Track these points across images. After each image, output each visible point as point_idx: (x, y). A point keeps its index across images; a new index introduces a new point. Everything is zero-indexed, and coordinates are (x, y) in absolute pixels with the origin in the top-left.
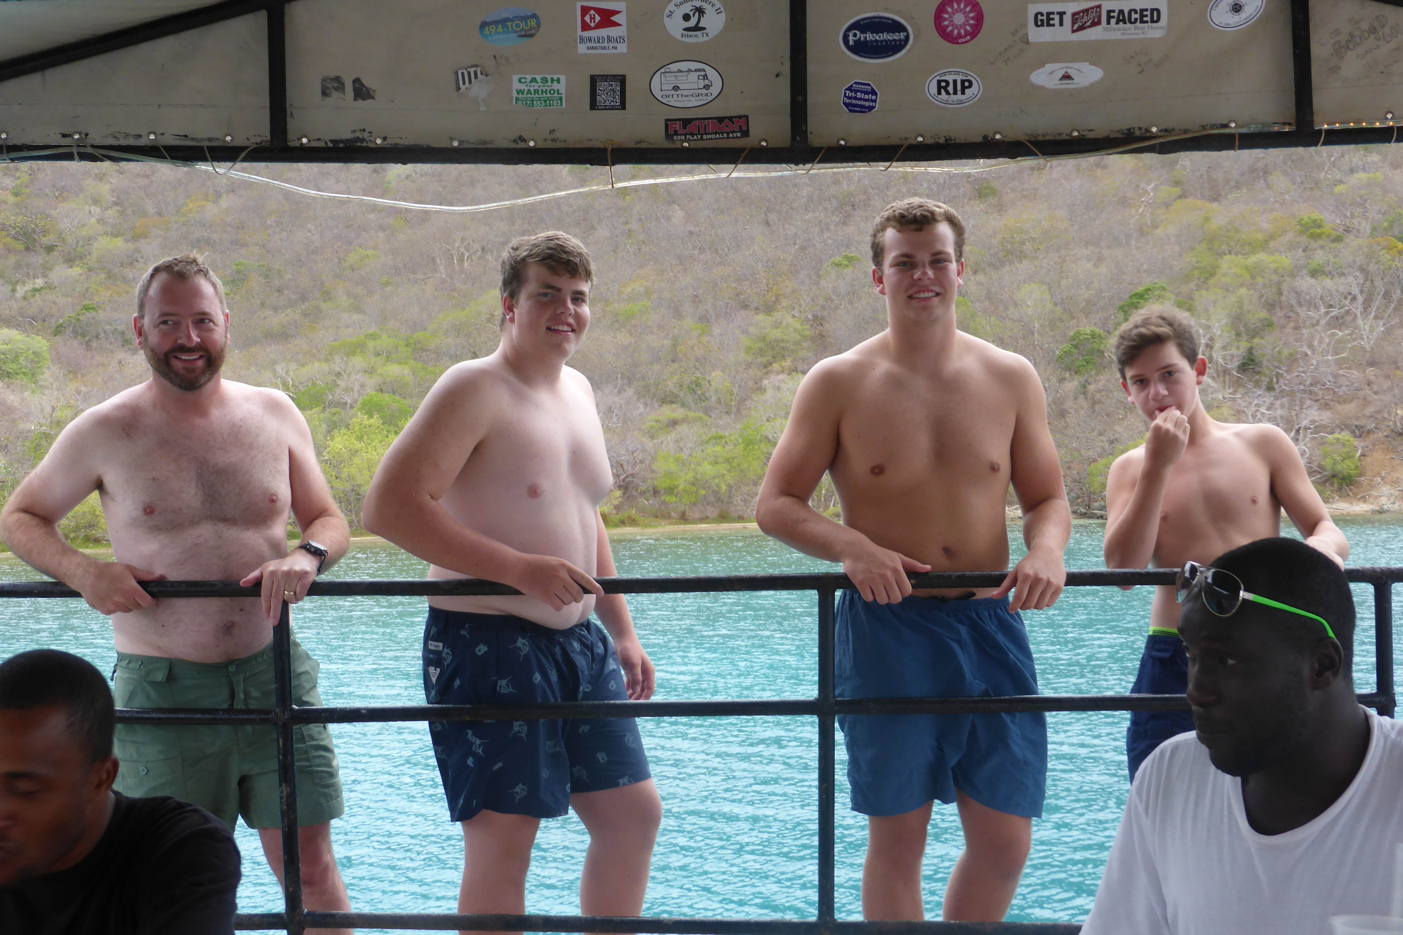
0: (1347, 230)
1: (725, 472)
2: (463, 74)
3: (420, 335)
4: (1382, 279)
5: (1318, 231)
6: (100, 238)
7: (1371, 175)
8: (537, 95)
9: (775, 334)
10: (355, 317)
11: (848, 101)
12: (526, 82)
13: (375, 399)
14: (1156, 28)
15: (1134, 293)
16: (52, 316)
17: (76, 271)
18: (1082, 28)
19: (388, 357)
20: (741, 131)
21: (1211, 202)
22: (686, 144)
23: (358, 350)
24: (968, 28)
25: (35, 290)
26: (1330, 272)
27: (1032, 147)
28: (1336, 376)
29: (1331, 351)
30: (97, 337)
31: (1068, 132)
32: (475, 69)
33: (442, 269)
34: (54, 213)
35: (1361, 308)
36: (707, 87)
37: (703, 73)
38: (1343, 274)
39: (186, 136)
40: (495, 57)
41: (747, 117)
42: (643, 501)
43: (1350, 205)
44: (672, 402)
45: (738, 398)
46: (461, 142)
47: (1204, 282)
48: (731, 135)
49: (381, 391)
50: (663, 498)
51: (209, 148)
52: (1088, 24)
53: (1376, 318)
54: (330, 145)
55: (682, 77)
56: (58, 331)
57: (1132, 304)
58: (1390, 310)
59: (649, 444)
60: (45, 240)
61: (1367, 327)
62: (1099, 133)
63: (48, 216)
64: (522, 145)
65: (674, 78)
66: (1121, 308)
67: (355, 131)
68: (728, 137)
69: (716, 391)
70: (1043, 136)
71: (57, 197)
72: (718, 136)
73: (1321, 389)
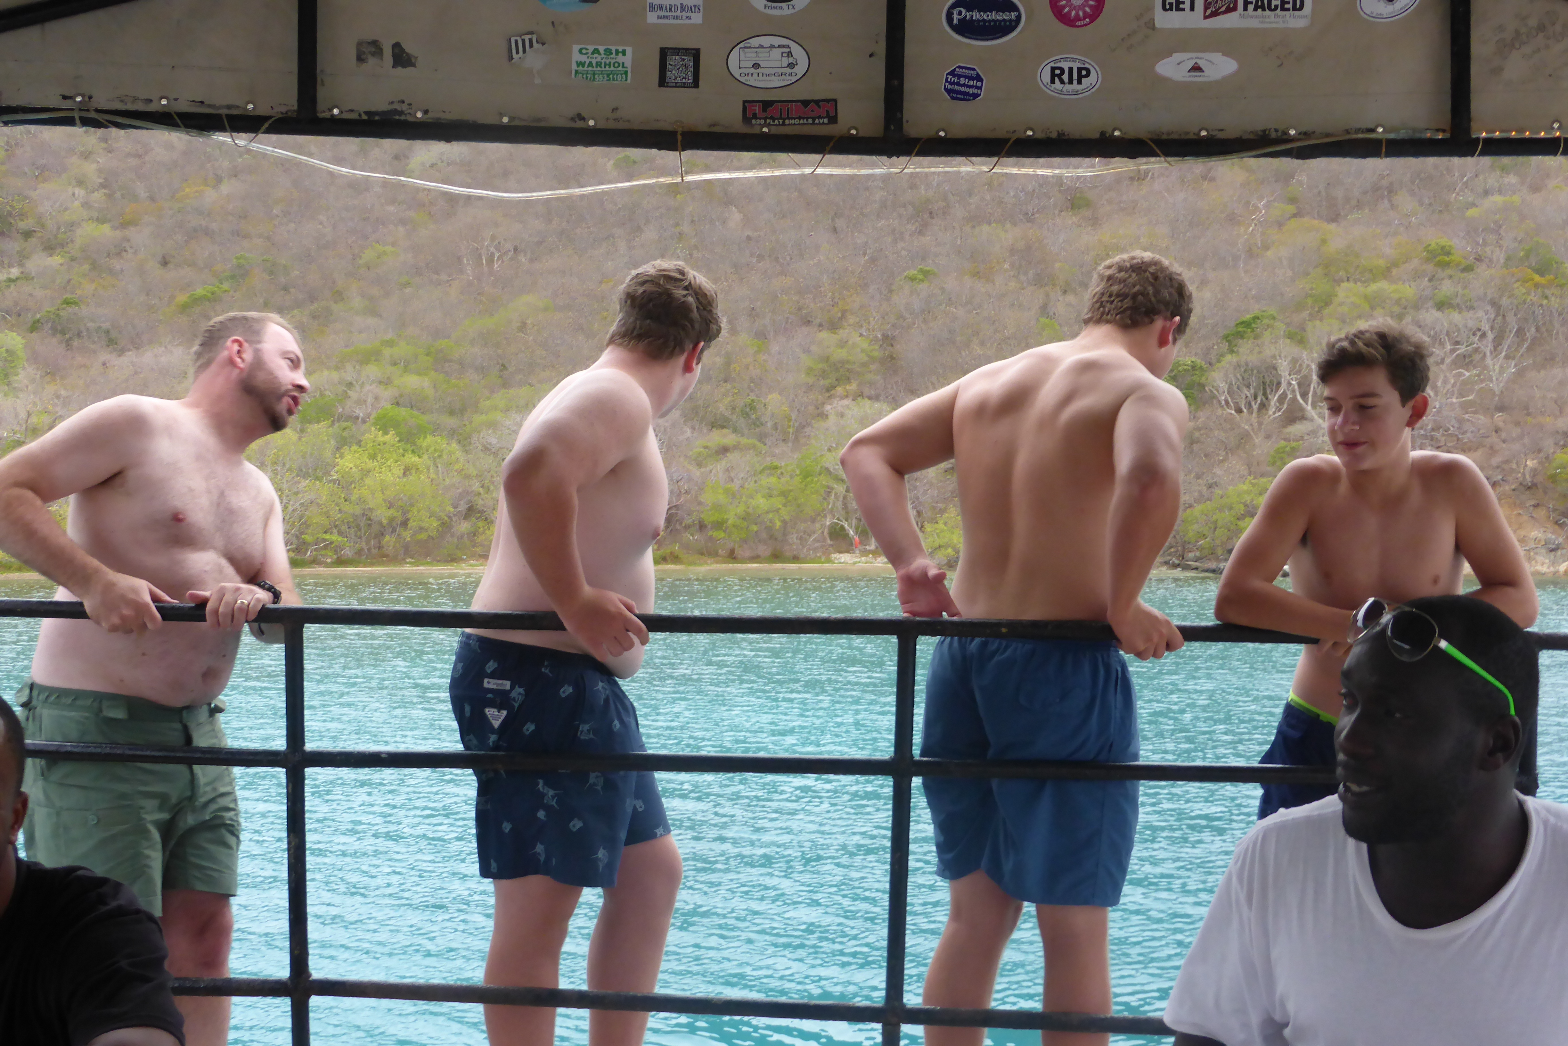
0: (1479, 259)
1: (780, 506)
2: (516, 41)
3: (442, 343)
4: (1515, 315)
5: (1447, 259)
6: (84, 224)
7: (1508, 198)
8: (599, 68)
9: (840, 354)
10: (371, 321)
11: (950, 87)
12: (587, 54)
13: (390, 414)
14: (1299, 17)
15: (1240, 321)
16: (28, 310)
17: (56, 260)
18: (1215, 14)
19: (405, 366)
20: (828, 116)
21: (1328, 223)
22: (765, 130)
23: (373, 358)
24: (1087, 9)
25: (10, 280)
26: (1458, 305)
27: (1155, 148)
28: (1461, 421)
29: (1456, 392)
30: (79, 335)
31: (1196, 131)
32: (530, 36)
33: (469, 270)
34: (33, 194)
35: (1490, 346)
36: (791, 66)
37: (787, 50)
38: (1471, 308)
39: (202, 102)
40: (553, 23)
41: (835, 101)
42: (688, 537)
43: (1482, 231)
44: (723, 427)
45: (796, 424)
46: (511, 119)
47: (1319, 311)
48: (817, 121)
49: (398, 404)
50: (710, 533)
51: (227, 116)
52: (1223, 9)
53: (1507, 357)
54: (364, 117)
55: (763, 54)
56: (35, 327)
57: (1238, 333)
58: (1523, 350)
59: (696, 473)
60: (22, 225)
61: (1497, 367)
62: (1231, 133)
63: (26, 197)
64: (580, 124)
65: (754, 55)
66: (1226, 337)
67: (392, 103)
68: (813, 123)
69: (773, 415)
70: (1168, 134)
71: (37, 177)
72: (802, 121)
73: (1443, 435)
